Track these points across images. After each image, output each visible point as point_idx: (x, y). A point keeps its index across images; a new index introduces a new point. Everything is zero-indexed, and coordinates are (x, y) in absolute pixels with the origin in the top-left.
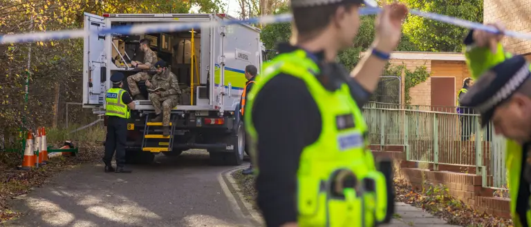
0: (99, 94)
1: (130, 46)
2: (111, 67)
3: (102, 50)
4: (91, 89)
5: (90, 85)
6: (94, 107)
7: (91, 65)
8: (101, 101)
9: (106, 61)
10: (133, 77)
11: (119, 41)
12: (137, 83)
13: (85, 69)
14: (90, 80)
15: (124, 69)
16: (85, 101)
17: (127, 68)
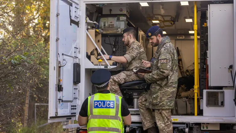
0: (71, 101)
1: (107, 39)
2: (86, 64)
3: (75, 41)
4: (60, 94)
5: (60, 88)
6: (65, 119)
7: (60, 59)
8: (74, 111)
9: (80, 56)
10: (115, 77)
11: (96, 32)
12: (120, 85)
13: (53, 64)
14: (59, 81)
15: (103, 67)
16: (51, 113)
17: (106, 66)
